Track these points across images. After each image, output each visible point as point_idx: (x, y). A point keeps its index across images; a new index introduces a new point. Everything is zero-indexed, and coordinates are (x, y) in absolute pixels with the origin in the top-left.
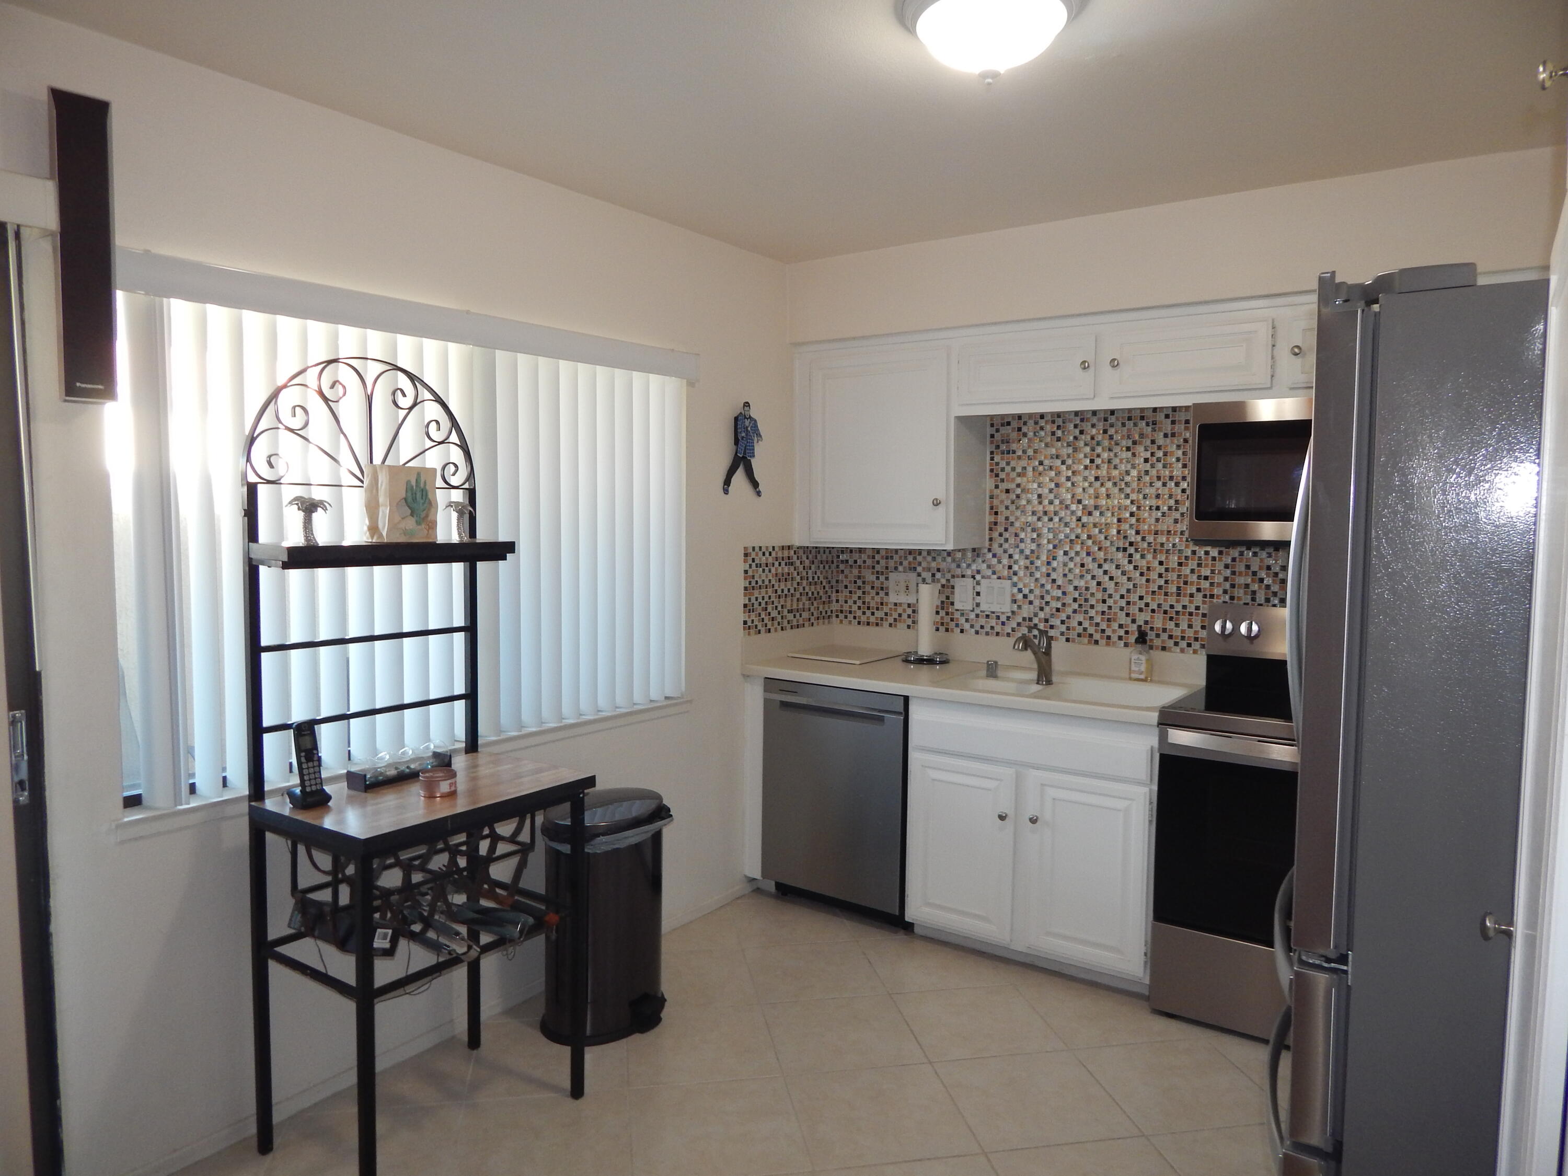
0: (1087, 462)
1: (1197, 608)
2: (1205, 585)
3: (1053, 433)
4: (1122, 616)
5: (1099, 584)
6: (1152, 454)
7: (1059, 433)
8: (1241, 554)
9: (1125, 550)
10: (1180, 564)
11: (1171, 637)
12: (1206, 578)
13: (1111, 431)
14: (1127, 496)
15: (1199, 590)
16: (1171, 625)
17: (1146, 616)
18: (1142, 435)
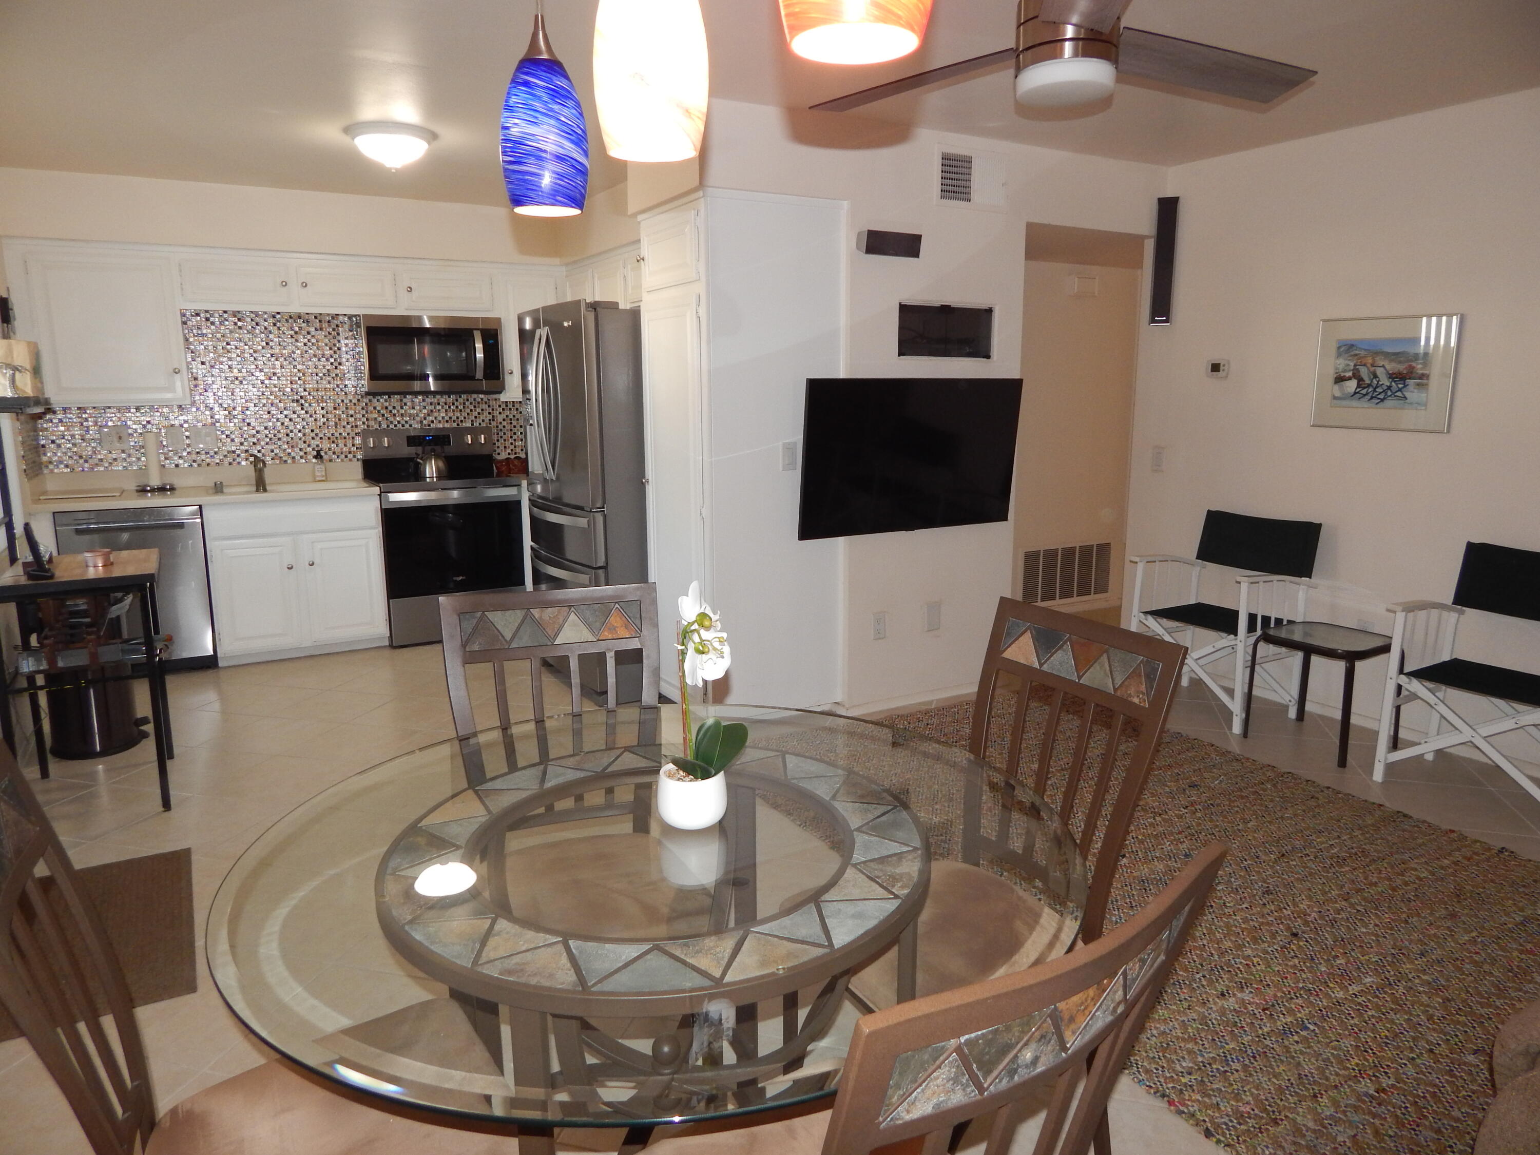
0: (264, 344)
1: (348, 434)
2: (351, 419)
3: (235, 324)
4: (301, 442)
5: (282, 424)
6: (309, 341)
7: (240, 324)
8: (370, 401)
9: (298, 401)
10: (335, 409)
11: (334, 453)
12: (352, 416)
13: (278, 324)
14: (295, 367)
15: (348, 423)
16: (333, 445)
17: (317, 441)
18: (301, 328)
